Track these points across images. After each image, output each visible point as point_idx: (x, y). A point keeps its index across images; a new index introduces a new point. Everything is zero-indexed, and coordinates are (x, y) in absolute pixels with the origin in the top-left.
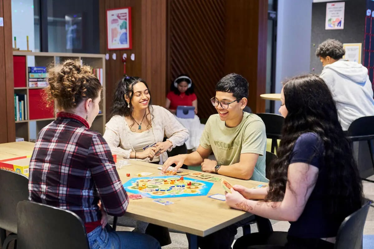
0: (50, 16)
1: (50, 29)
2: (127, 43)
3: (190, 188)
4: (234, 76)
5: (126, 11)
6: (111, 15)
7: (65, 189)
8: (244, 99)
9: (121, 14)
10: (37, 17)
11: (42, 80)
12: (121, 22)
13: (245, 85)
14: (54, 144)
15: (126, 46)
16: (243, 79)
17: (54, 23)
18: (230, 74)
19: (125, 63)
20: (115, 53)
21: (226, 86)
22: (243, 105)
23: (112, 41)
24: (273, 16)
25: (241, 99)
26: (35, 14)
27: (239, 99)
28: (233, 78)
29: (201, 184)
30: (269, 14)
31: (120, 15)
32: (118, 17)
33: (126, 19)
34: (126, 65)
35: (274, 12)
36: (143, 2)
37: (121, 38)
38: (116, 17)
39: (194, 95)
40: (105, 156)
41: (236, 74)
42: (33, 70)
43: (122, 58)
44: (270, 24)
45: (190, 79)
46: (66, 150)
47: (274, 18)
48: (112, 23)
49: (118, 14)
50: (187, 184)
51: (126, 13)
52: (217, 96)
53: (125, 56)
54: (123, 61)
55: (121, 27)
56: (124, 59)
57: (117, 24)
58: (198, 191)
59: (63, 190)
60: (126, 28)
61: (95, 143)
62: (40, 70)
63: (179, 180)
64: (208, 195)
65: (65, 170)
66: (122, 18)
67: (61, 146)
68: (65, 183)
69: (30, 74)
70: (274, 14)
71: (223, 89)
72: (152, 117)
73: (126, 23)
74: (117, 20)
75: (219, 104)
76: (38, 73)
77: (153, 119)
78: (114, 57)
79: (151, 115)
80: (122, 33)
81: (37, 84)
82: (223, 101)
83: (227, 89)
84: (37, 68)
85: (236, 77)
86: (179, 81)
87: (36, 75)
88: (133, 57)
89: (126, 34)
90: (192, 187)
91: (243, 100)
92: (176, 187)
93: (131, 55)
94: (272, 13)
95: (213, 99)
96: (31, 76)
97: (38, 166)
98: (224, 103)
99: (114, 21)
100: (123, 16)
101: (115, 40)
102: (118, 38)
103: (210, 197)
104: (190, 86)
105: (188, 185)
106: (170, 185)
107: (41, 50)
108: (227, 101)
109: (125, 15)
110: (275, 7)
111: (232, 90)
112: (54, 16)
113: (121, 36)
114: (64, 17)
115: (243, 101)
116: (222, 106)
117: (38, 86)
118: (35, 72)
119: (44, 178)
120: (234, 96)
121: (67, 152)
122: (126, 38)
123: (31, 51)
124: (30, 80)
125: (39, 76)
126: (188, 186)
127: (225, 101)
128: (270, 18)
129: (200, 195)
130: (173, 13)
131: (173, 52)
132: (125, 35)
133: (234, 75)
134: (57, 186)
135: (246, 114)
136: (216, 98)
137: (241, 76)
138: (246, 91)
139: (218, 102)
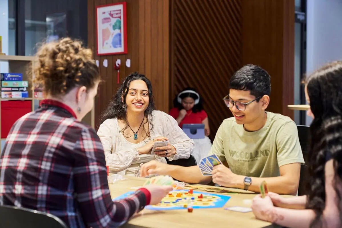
0: (28, 19)
1: (28, 35)
2: (121, 47)
3: (201, 201)
4: (252, 69)
5: (120, 7)
6: (102, 12)
7: (45, 188)
8: (266, 97)
9: (114, 11)
10: (13, 20)
11: (17, 89)
12: (113, 21)
13: (266, 79)
14: (35, 136)
15: (120, 49)
16: (263, 71)
17: (33, 28)
18: (246, 65)
19: (118, 71)
20: (106, 59)
21: (242, 82)
22: (265, 105)
23: (103, 45)
24: (301, 17)
25: (262, 97)
26: (10, 17)
27: (258, 98)
28: (250, 72)
29: (214, 198)
30: (296, 15)
31: (112, 13)
32: (111, 15)
33: (120, 17)
34: (120, 72)
35: (303, 13)
36: (141, 3)
37: (113, 40)
38: (107, 15)
39: (203, 112)
40: (93, 155)
41: (254, 66)
42: (6, 77)
43: (115, 65)
44: (297, 27)
45: (197, 94)
46: (48, 143)
47: (302, 21)
48: (103, 23)
49: (111, 12)
50: (197, 197)
51: (120, 10)
52: (231, 95)
53: (118, 62)
54: (116, 68)
55: (114, 27)
56: (117, 65)
57: (109, 23)
58: (212, 204)
59: (42, 190)
60: (120, 28)
61: (84, 137)
62: (15, 78)
63: (187, 193)
64: (225, 207)
65: (46, 166)
66: (115, 16)
67: (43, 138)
68: (46, 181)
69: (3, 82)
70: (303, 15)
71: (238, 86)
72: (150, 126)
73: (120, 22)
74: (109, 18)
75: (233, 105)
76: (12, 80)
77: (152, 129)
78: (105, 63)
79: (150, 124)
80: (115, 34)
81: (11, 94)
82: (239, 101)
83: (243, 86)
84: (11, 75)
85: (253, 69)
86: (184, 96)
87: (10, 84)
88: (128, 63)
89: (120, 35)
90: (203, 200)
91: (264, 98)
92: (183, 200)
93: (126, 61)
94: (299, 14)
95: (226, 98)
96: (4, 85)
97: (12, 163)
98: (241, 105)
99: (106, 20)
100: (117, 14)
101: (107, 43)
102: (110, 40)
103: (226, 209)
104: (197, 102)
105: (199, 197)
106: (175, 198)
107: (17, 54)
108: (243, 101)
109: (118, 12)
110: (303, 8)
111: (249, 87)
112: (33, 18)
113: (114, 37)
114: (45, 21)
115: (264, 100)
116: (237, 107)
117: (12, 97)
118: (9, 80)
119: (19, 176)
120: (252, 94)
121: (50, 145)
122: (120, 41)
123: (5, 54)
124: (3, 89)
125: (14, 84)
126: (199, 199)
127: (242, 101)
128: (298, 21)
129: (213, 207)
130: (177, 12)
131: (178, 59)
132: (118, 37)
133: (251, 67)
134: (34, 185)
135: (270, 115)
136: (230, 98)
137: (259, 67)
138: (267, 86)
139: (233, 102)
